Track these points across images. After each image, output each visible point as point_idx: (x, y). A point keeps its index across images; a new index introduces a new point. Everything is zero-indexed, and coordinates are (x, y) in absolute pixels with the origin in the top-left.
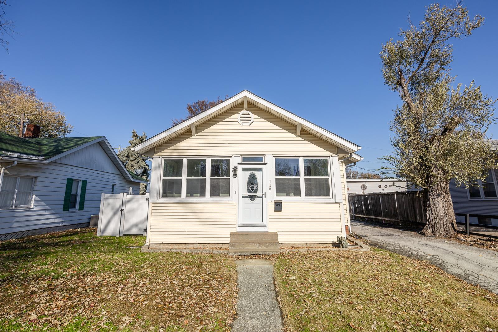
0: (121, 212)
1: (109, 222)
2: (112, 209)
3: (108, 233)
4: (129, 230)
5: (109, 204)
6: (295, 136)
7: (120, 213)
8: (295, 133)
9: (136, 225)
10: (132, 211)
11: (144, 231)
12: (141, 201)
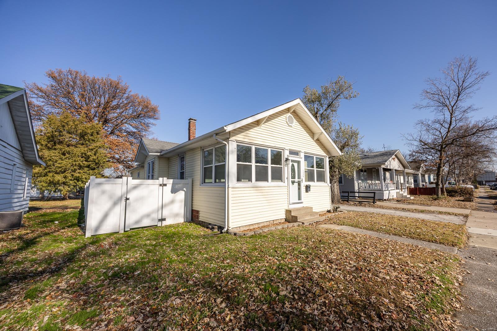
0: (126, 201)
1: (106, 216)
2: (111, 197)
3: (106, 229)
4: (137, 222)
5: (103, 192)
6: (312, 140)
7: (123, 203)
8: (313, 139)
9: (148, 215)
10: (140, 199)
11: (159, 221)
12: (152, 187)
